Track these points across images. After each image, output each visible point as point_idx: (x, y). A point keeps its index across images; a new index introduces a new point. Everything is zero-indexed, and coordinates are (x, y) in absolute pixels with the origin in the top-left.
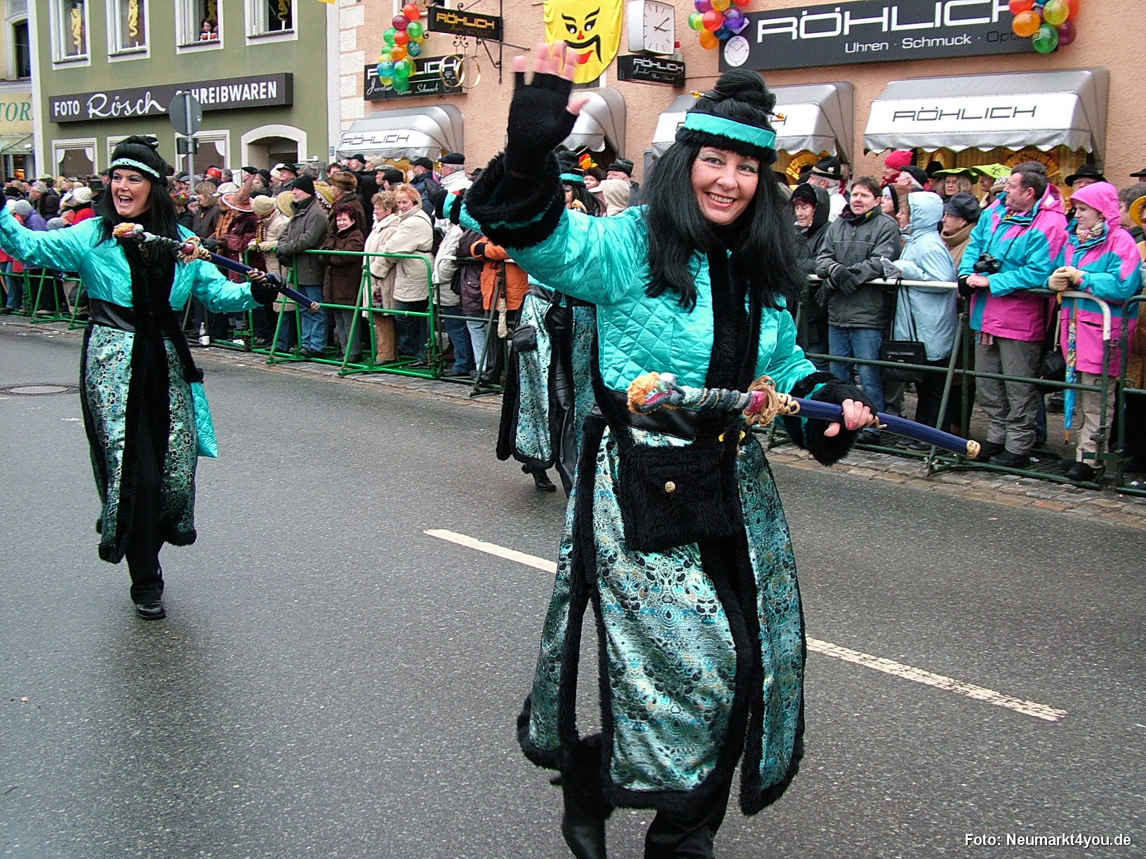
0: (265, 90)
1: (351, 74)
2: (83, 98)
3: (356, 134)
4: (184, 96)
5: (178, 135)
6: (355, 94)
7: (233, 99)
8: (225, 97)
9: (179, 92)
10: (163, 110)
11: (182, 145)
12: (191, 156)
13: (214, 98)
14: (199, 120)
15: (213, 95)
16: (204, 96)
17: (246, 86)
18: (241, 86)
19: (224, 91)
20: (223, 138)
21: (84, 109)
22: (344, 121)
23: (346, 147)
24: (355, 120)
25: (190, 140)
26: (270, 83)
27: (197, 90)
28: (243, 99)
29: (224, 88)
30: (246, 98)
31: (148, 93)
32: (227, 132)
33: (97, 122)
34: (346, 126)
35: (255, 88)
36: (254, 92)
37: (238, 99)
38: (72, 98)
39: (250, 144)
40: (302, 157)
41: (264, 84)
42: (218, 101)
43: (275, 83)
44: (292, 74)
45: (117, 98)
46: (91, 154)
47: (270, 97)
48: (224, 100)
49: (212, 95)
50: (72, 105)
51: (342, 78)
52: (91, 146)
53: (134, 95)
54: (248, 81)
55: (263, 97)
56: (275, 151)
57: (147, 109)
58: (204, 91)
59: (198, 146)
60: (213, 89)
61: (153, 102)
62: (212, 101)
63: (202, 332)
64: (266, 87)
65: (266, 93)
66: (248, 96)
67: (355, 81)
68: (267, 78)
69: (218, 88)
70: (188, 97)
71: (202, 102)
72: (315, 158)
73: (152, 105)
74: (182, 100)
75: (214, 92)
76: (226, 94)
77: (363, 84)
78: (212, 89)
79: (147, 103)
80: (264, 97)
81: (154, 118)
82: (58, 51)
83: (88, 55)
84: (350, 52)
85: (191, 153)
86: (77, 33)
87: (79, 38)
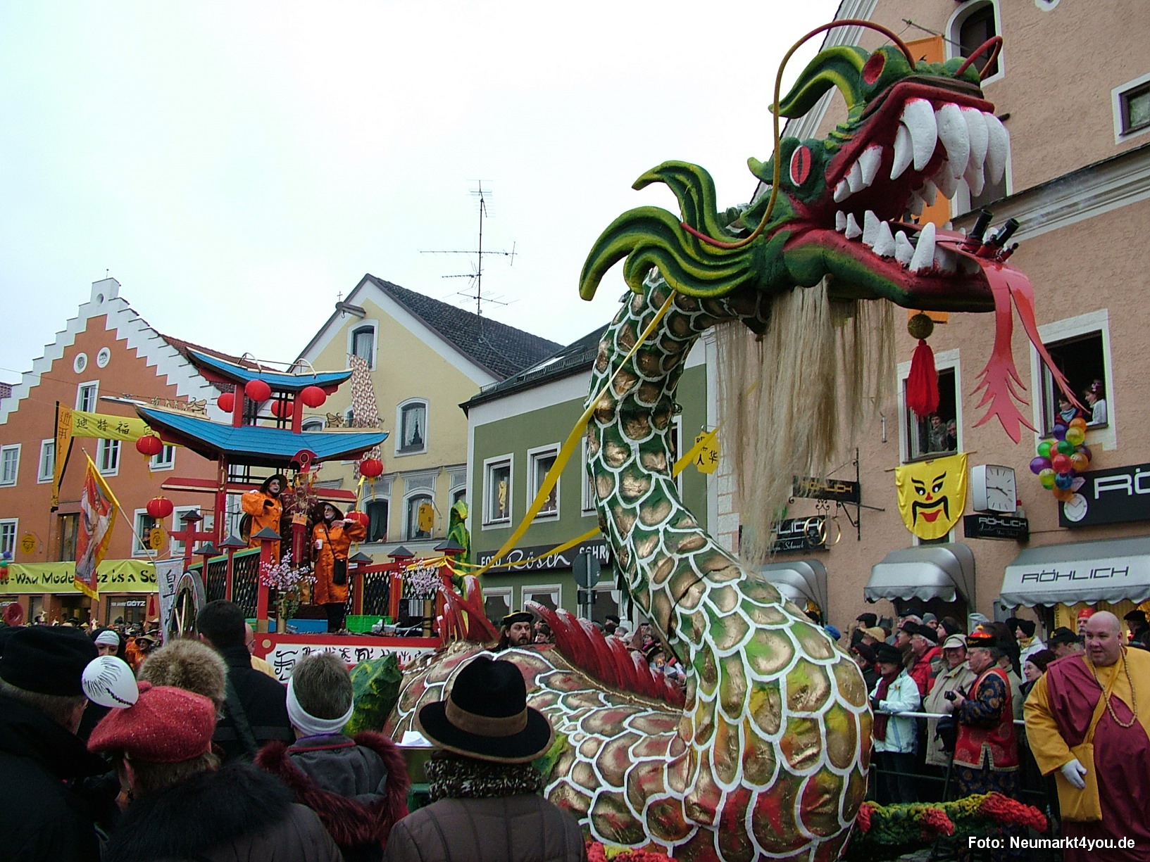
1: (728, 533)
9: (582, 549)
10: (569, 564)
11: (582, 597)
12: (589, 606)
14: (598, 575)
16: (602, 552)
21: (505, 562)
25: (589, 591)
33: (514, 573)
45: (531, 553)
46: (508, 600)
51: (720, 537)
52: (509, 593)
53: (545, 551)
57: (555, 562)
58: (602, 548)
59: (596, 597)
61: (561, 557)
67: (731, 539)
70: (589, 556)
71: (600, 558)
73: (560, 560)
74: (584, 555)
79: (555, 557)
81: (560, 571)
82: (487, 515)
83: (510, 518)
84: (726, 514)
85: (590, 603)
86: (502, 500)
87: (504, 504)
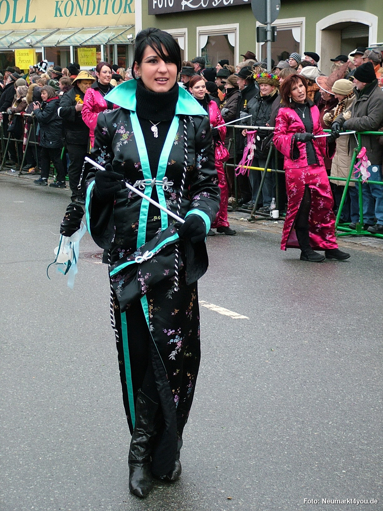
5: (258, 24)
10: (246, 0)
11: (261, 34)
12: (269, 44)
14: (278, 9)
20: (299, 25)
21: (178, 1)
25: (269, 28)
32: (303, 19)
33: (188, 13)
39: (322, 30)
40: (373, 41)
46: (182, 43)
52: (183, 35)
56: (346, 36)
59: (276, 34)
63: (273, 206)
81: (237, 8)
85: (269, 41)
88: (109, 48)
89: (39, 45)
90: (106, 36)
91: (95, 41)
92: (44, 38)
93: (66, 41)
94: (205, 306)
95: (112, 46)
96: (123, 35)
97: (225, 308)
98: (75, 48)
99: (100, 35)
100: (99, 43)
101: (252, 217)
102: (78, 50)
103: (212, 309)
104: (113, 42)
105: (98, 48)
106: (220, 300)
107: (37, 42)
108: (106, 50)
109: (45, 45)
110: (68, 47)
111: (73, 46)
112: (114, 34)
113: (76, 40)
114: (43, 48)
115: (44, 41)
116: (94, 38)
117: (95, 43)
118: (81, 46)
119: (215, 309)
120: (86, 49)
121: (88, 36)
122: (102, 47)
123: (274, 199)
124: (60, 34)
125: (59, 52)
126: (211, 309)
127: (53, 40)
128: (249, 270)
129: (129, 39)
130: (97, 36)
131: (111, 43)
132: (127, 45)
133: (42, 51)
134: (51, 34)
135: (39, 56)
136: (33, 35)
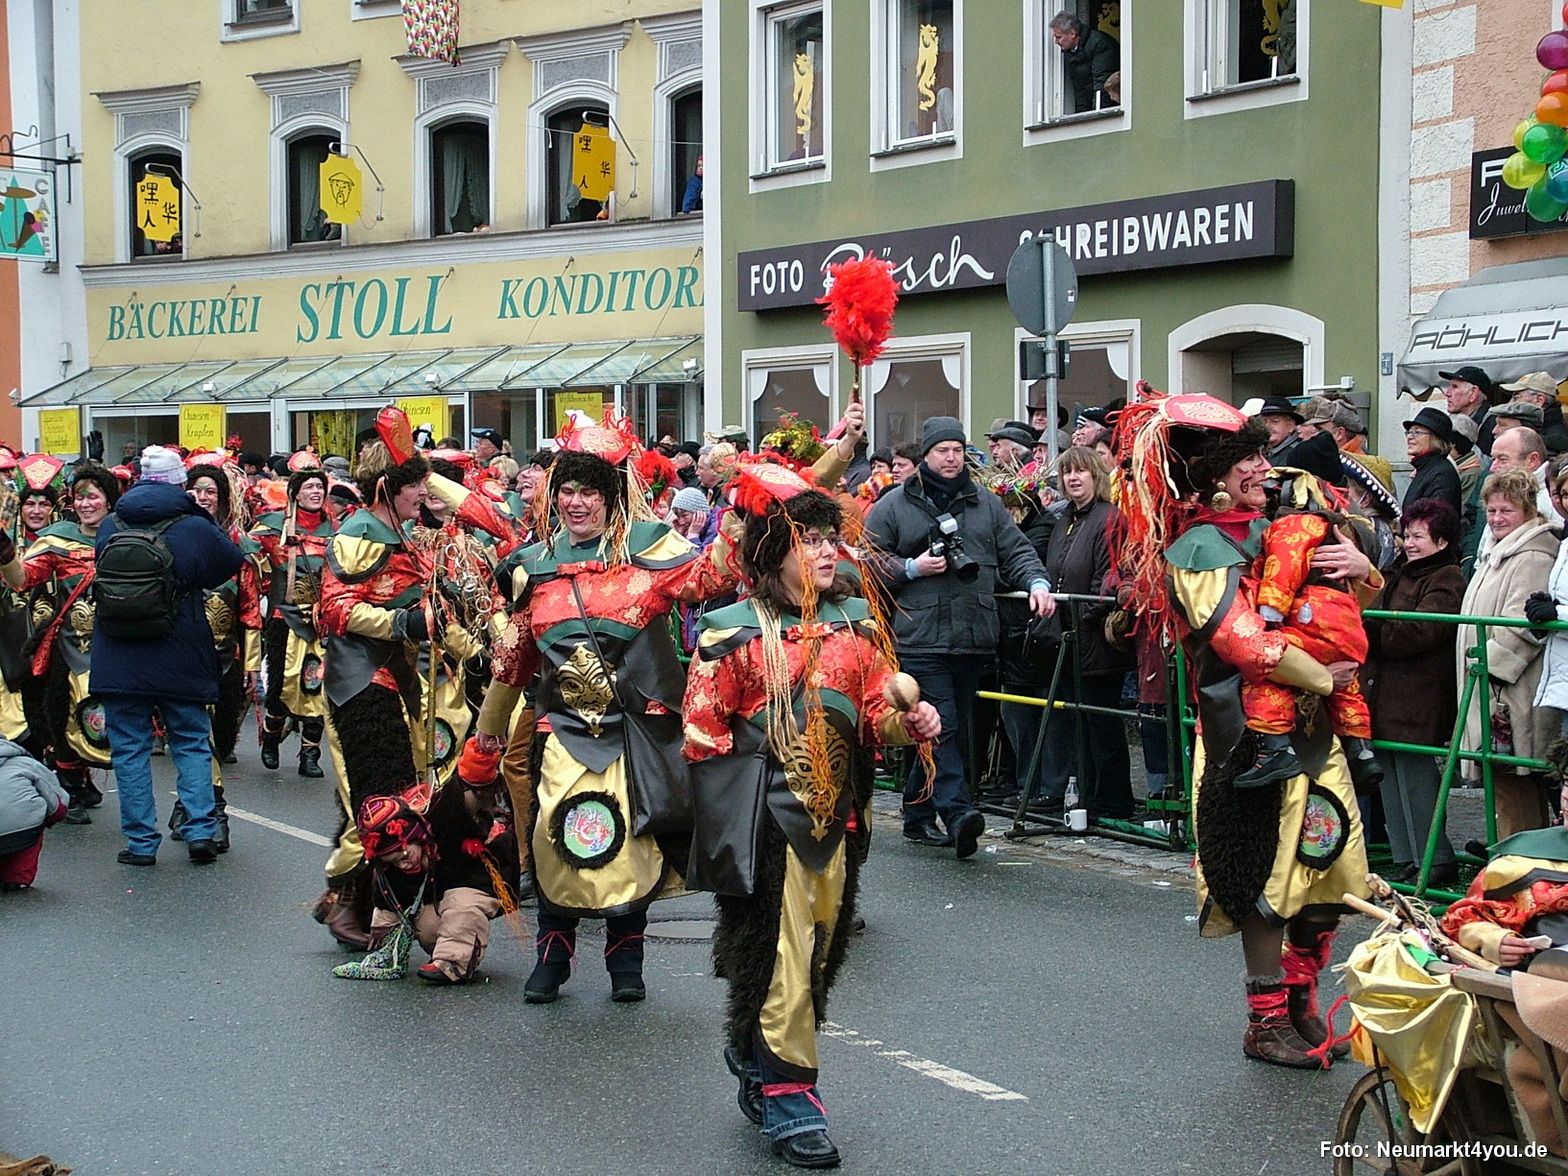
0: (1225, 223)
1: (1439, 176)
2: (813, 254)
3: (1448, 322)
4: (1040, 244)
5: (1021, 334)
6: (1446, 223)
7: (1150, 248)
8: (1131, 243)
9: (1027, 234)
10: (989, 276)
11: (1031, 358)
12: (1051, 383)
13: (1107, 245)
14: (1071, 299)
15: (1104, 238)
16: (1082, 241)
17: (1182, 214)
18: (1170, 215)
19: (1131, 229)
20: (1124, 338)
21: (814, 278)
22: (1417, 290)
23: (1423, 354)
24: (1448, 287)
25: (1050, 344)
26: (1239, 207)
27: (1068, 228)
28: (1175, 246)
29: (1129, 222)
30: (1182, 244)
31: (957, 238)
32: (1134, 324)
34: (1423, 303)
35: (1202, 219)
36: (1201, 228)
37: (1163, 246)
38: (787, 254)
39: (1185, 351)
40: (1314, 380)
41: (1225, 209)
42: (1115, 253)
43: (1250, 204)
44: (1292, 183)
45: (887, 251)
46: (825, 380)
47: (1238, 238)
48: (1128, 250)
49: (1101, 239)
50: (787, 271)
51: (1417, 187)
52: (825, 361)
53: (924, 243)
54: (1186, 202)
55: (1222, 239)
57: (952, 274)
58: (1083, 230)
59: (1067, 361)
60: (1104, 224)
61: (967, 259)
62: (1101, 253)
63: (1071, 799)
64: (1230, 216)
65: (1229, 231)
66: (1186, 238)
67: (1447, 194)
68: (1232, 195)
69: (1115, 222)
70: (1048, 248)
71: (1078, 257)
72: (1345, 383)
73: (965, 267)
74: (1034, 254)
75: (1107, 231)
76: (1135, 236)
77: (1466, 197)
78: (1101, 225)
79: (953, 261)
80: (1225, 239)
81: (966, 295)
82: (763, 151)
83: (826, 157)
84: (1438, 122)
85: (1053, 376)
86: (803, 108)
87: (808, 120)
88: (636, 393)
89: (456, 387)
90: (628, 362)
91: (601, 376)
92: (471, 371)
93: (526, 377)
94: (908, 1064)
95: (642, 389)
96: (671, 360)
97: (962, 1070)
98: (550, 393)
99: (613, 360)
100: (611, 381)
101: (1017, 827)
102: (557, 397)
103: (930, 1074)
104: (646, 377)
105: (607, 392)
106: (949, 1051)
107: (453, 381)
108: (629, 399)
109: (473, 387)
110: (532, 392)
111: (544, 390)
112: (648, 357)
113: (551, 373)
114: (467, 394)
115: (469, 378)
116: (598, 369)
117: (601, 382)
118: (566, 389)
119: (938, 1074)
120: (576, 395)
121: (581, 365)
122: (618, 390)
123: (1072, 779)
124: (511, 358)
125: (507, 404)
126: (926, 1073)
127: (492, 376)
128: (1018, 968)
129: (686, 371)
130: (606, 364)
131: (641, 380)
132: (682, 385)
133: (465, 401)
134: (489, 360)
135: (457, 412)
136: (442, 364)
